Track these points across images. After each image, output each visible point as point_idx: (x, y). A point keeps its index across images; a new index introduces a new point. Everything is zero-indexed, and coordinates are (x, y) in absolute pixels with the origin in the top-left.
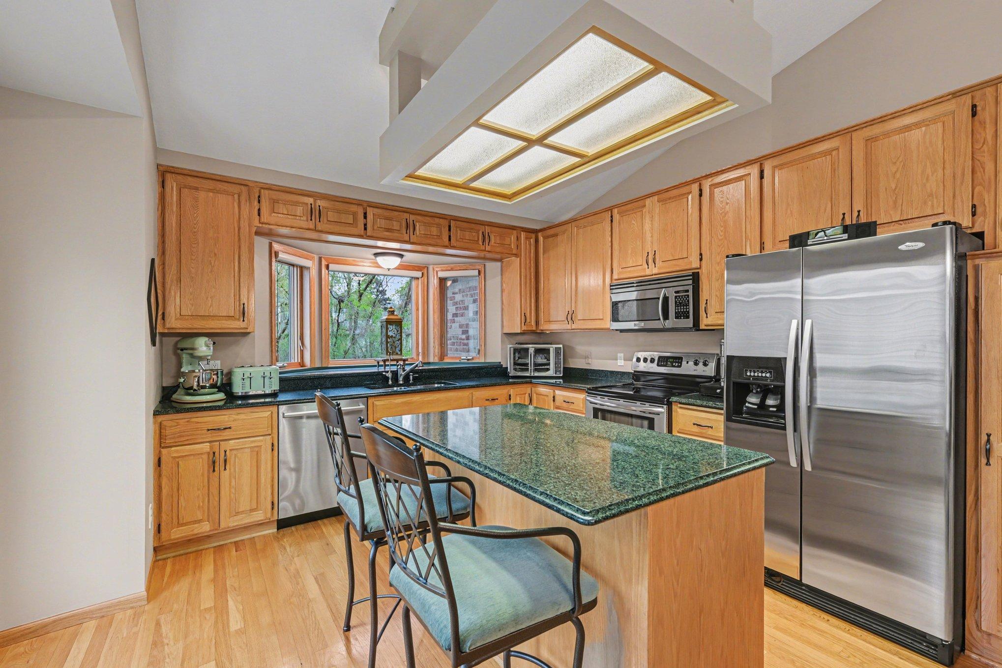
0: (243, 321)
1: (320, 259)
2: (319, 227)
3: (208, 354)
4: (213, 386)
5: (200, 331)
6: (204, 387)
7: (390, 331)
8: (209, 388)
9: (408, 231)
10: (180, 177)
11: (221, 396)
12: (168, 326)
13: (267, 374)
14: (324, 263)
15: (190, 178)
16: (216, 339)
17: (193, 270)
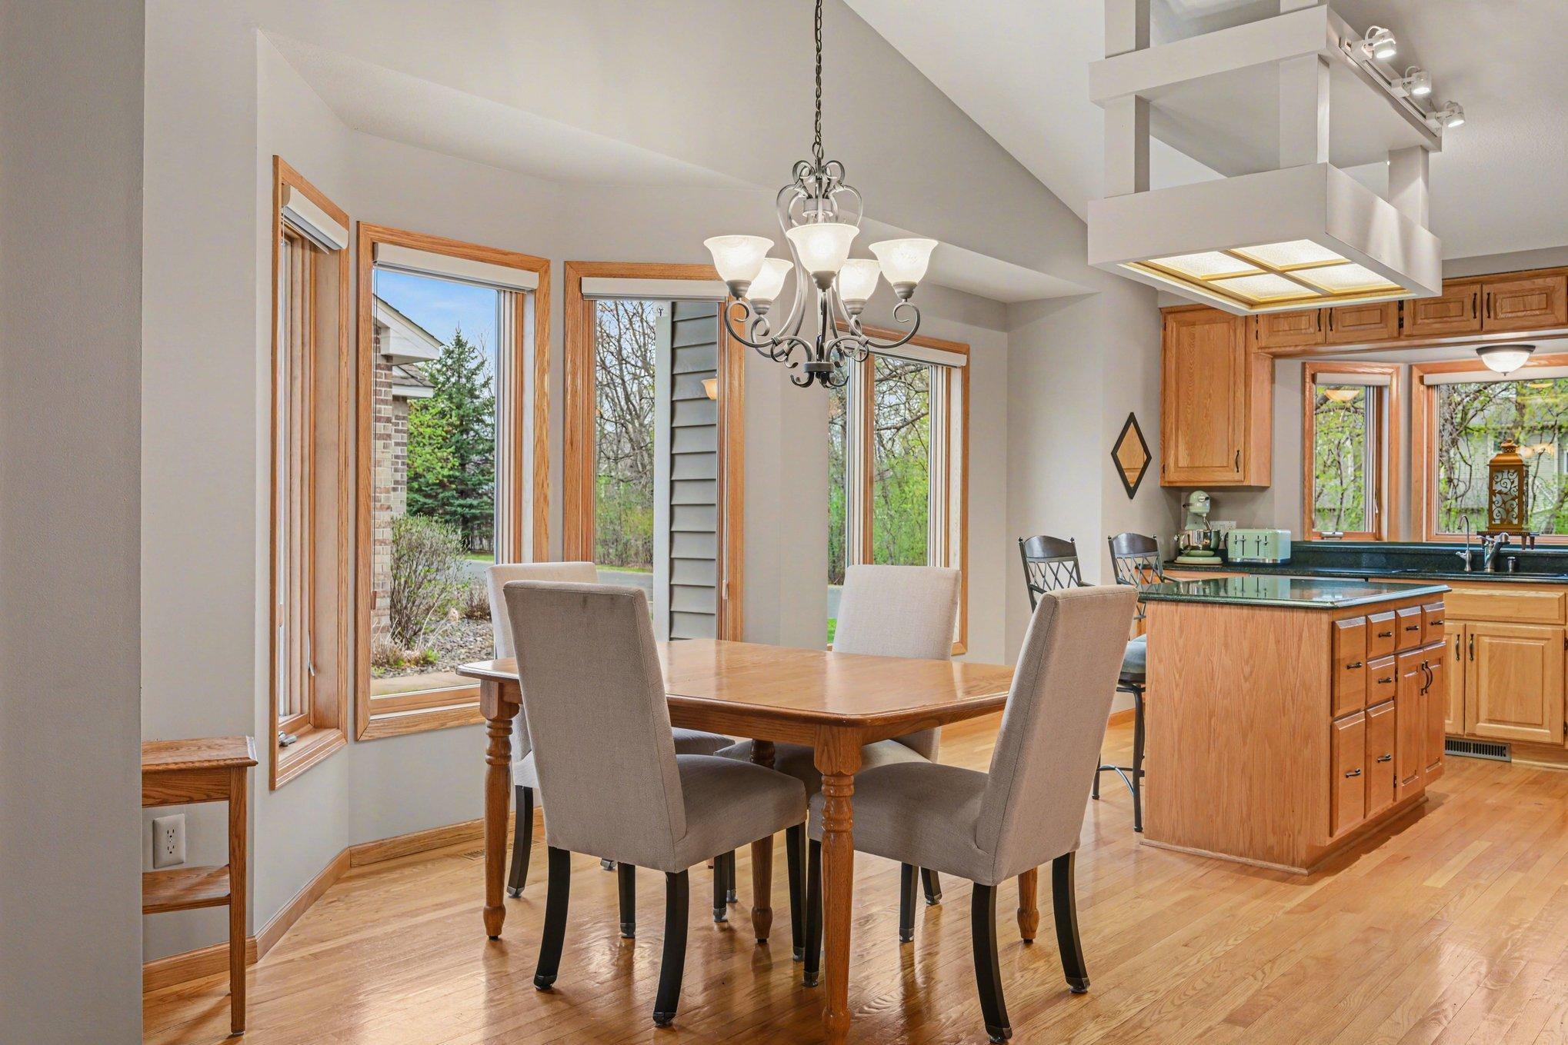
0: (1238, 471)
1: (1410, 368)
2: (1330, 339)
3: (1204, 511)
4: (1206, 547)
5: (1196, 484)
6: (1196, 548)
7: (1497, 483)
8: (1203, 549)
9: (1478, 314)
10: (1179, 316)
11: (1217, 560)
12: (1166, 479)
13: (1262, 538)
14: (1416, 374)
15: (1188, 314)
16: (1215, 494)
17: (1189, 416)
